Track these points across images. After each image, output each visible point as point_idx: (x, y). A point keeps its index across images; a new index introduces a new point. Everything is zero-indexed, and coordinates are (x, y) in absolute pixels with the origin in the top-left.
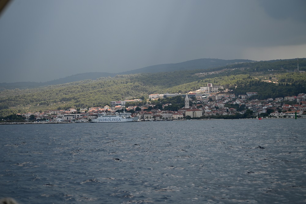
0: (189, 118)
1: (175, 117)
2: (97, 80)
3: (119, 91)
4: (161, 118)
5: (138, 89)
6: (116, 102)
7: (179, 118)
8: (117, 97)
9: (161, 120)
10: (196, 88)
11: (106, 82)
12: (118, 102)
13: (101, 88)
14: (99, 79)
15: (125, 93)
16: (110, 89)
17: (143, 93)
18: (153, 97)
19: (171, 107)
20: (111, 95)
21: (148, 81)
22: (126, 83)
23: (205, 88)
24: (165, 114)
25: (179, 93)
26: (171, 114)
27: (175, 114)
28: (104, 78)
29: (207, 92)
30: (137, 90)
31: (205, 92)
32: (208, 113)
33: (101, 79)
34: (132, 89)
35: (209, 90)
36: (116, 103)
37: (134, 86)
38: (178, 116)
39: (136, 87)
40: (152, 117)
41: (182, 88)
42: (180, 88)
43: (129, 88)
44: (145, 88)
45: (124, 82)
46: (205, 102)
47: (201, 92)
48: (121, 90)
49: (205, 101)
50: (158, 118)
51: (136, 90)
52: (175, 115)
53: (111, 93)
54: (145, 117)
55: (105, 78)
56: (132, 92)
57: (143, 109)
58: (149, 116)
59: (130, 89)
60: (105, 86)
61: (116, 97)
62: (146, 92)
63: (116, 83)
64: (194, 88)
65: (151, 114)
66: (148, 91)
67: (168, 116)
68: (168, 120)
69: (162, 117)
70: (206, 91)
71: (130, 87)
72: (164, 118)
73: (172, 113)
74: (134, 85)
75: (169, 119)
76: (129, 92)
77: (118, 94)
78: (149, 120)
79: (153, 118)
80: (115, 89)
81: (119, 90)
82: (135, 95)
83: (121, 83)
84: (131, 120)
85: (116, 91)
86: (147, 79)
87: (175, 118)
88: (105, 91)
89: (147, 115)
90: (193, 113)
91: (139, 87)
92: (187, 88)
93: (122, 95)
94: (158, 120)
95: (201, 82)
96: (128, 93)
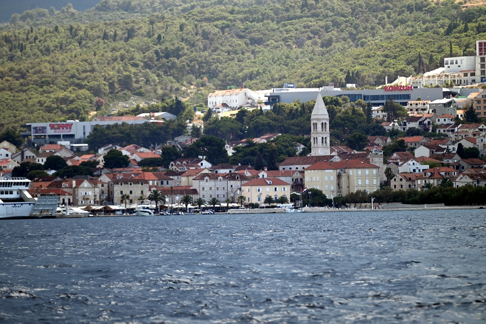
0: (316, 198)
1: (254, 194)
2: (13, 21)
3: (84, 75)
4: (186, 201)
5: (174, 65)
6: (52, 127)
7: (269, 200)
8: (72, 102)
9: (184, 210)
10: (426, 61)
11: (33, 34)
12: (59, 127)
13: (11, 59)
14: (23, 19)
15: (111, 85)
16: (46, 67)
17: (197, 86)
18: (225, 105)
19: (261, 150)
20: (44, 92)
21: (228, 26)
22: (126, 40)
23: (465, 62)
24: (212, 183)
25: (349, 85)
26: (236, 184)
27: (255, 181)
28: (44, 15)
29: (469, 78)
30: (170, 68)
31: (463, 78)
32: (408, 176)
33: (31, 17)
34: (147, 66)
35: (478, 72)
36: (50, 132)
37: (156, 52)
38: (268, 191)
39: (167, 56)
40: (148, 194)
41: (372, 59)
42: (361, 61)
43: (132, 58)
44: (207, 62)
45: (119, 33)
46: (442, 126)
47: (444, 79)
48: (93, 70)
49: (442, 120)
50: (174, 202)
51: (168, 70)
52: (254, 189)
53: (48, 84)
54: (117, 196)
55: (51, 12)
56: (147, 82)
57: (139, 159)
58: (137, 190)
59: (135, 65)
60: (28, 49)
61: (64, 100)
62: (210, 78)
63: (82, 39)
64: (421, 63)
65: (147, 182)
66: (221, 75)
67: (224, 192)
68: (217, 210)
69: (195, 197)
70: (466, 75)
71: (138, 56)
72: (200, 202)
73: (243, 178)
74: (157, 47)
75: (225, 205)
76: (129, 77)
77: (80, 87)
78: (131, 211)
79: (150, 198)
80: (69, 66)
81: (85, 71)
82: (160, 92)
83: (105, 36)
84: (24, 210)
85: (73, 76)
86: (225, 18)
87: (254, 201)
88: (23, 76)
89: (126, 189)
90: (339, 176)
91: (178, 57)
92: (389, 60)
93: (96, 92)
94: (173, 210)
95: (460, 32)
96: (125, 82)
